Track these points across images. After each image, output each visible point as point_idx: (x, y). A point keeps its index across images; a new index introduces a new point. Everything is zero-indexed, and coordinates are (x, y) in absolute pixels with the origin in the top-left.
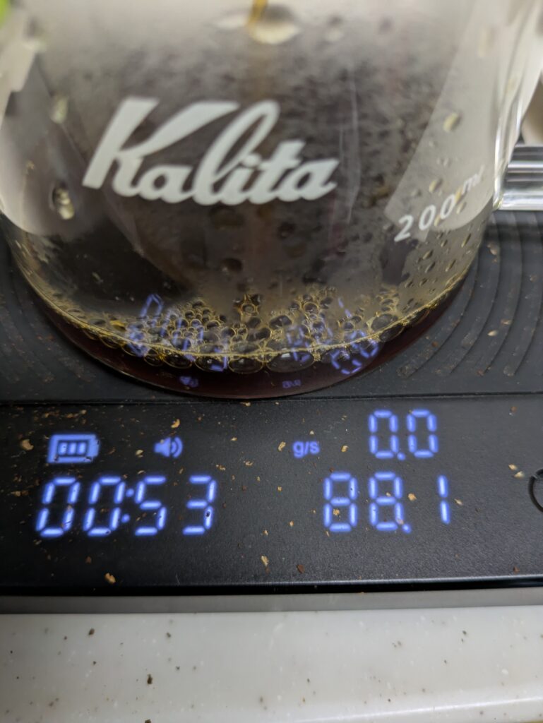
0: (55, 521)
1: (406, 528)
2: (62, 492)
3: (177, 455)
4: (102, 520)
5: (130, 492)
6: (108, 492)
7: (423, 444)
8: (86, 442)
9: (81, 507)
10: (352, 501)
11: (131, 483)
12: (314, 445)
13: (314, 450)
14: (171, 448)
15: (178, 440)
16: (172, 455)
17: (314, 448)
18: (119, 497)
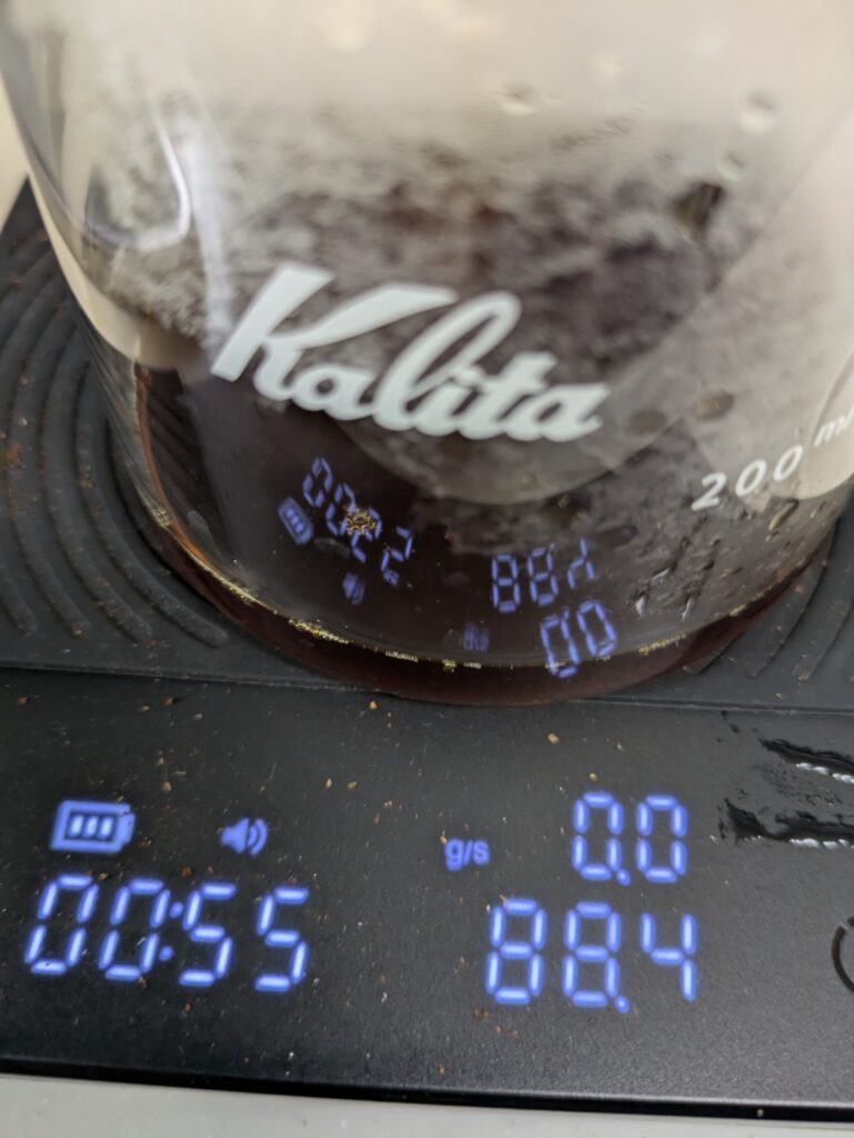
0: (54, 948)
1: (622, 1003)
2: (69, 899)
3: (256, 850)
4: (128, 953)
5: (177, 909)
6: (142, 905)
7: (661, 857)
8: (115, 817)
9: (97, 927)
10: (536, 951)
11: (180, 895)
12: (481, 847)
13: (480, 855)
14: (248, 836)
15: (260, 823)
16: (248, 850)
17: (481, 852)
18: (159, 915)
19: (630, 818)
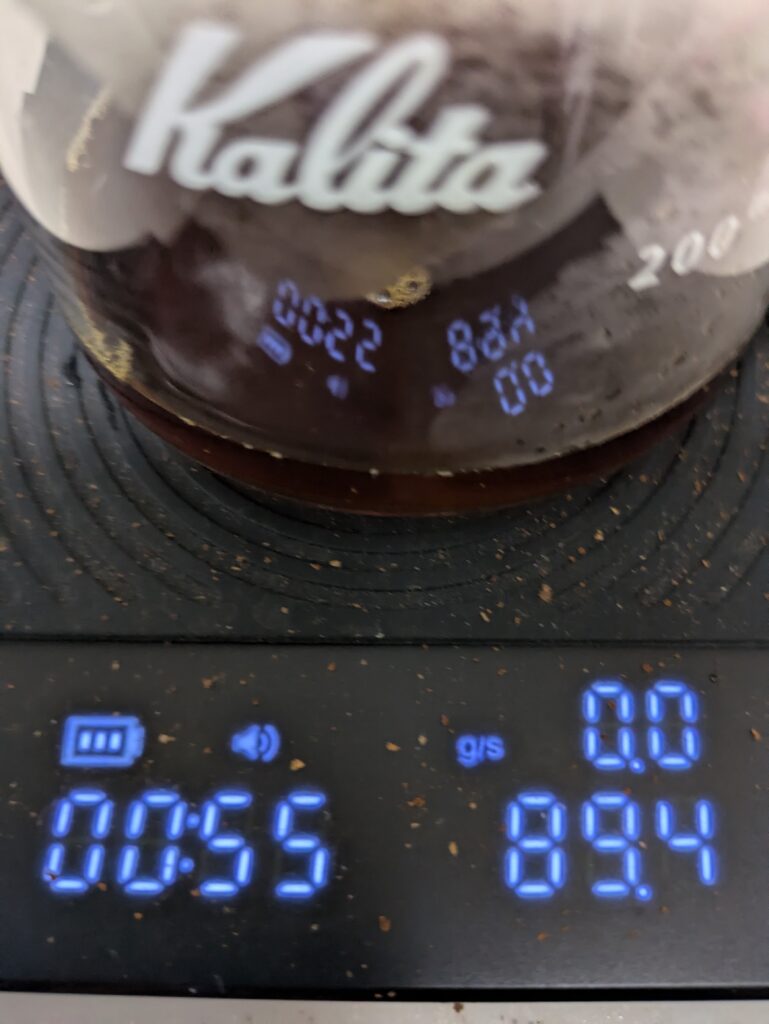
0: (73, 864)
1: (643, 892)
2: (83, 817)
4: (148, 866)
5: (194, 820)
6: (157, 819)
7: (673, 744)
8: (122, 730)
9: (114, 844)
10: (555, 844)
11: (196, 805)
12: (495, 743)
13: (494, 751)
14: (259, 742)
15: (270, 729)
17: (495, 748)
18: (176, 827)
19: (640, 706)
